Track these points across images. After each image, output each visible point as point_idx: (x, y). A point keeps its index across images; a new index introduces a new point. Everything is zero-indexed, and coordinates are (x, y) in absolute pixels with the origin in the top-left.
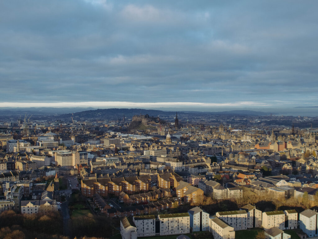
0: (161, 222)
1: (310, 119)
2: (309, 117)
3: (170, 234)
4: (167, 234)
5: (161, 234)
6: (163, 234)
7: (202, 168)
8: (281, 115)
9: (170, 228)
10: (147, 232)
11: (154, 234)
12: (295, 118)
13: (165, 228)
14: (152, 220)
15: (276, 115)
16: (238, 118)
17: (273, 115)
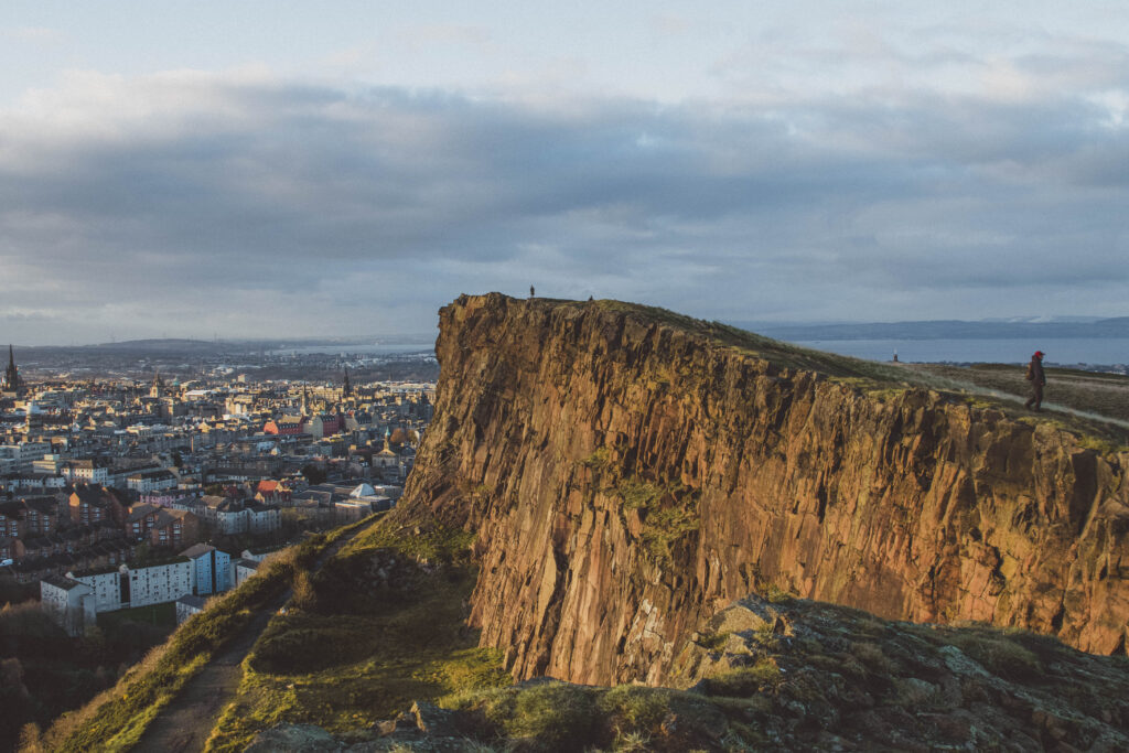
0: (131, 579)
1: (375, 361)
2: (372, 356)
3: (152, 602)
4: (145, 603)
5: (132, 606)
6: (137, 605)
7: (161, 480)
8: (292, 352)
9: (152, 590)
10: (103, 602)
11: (118, 606)
12: (333, 357)
13: (140, 589)
14: (113, 574)
15: (276, 353)
16: (161, 363)
17: (267, 353)
